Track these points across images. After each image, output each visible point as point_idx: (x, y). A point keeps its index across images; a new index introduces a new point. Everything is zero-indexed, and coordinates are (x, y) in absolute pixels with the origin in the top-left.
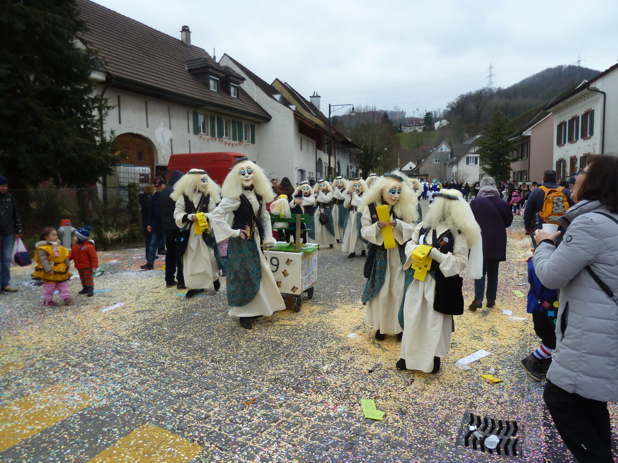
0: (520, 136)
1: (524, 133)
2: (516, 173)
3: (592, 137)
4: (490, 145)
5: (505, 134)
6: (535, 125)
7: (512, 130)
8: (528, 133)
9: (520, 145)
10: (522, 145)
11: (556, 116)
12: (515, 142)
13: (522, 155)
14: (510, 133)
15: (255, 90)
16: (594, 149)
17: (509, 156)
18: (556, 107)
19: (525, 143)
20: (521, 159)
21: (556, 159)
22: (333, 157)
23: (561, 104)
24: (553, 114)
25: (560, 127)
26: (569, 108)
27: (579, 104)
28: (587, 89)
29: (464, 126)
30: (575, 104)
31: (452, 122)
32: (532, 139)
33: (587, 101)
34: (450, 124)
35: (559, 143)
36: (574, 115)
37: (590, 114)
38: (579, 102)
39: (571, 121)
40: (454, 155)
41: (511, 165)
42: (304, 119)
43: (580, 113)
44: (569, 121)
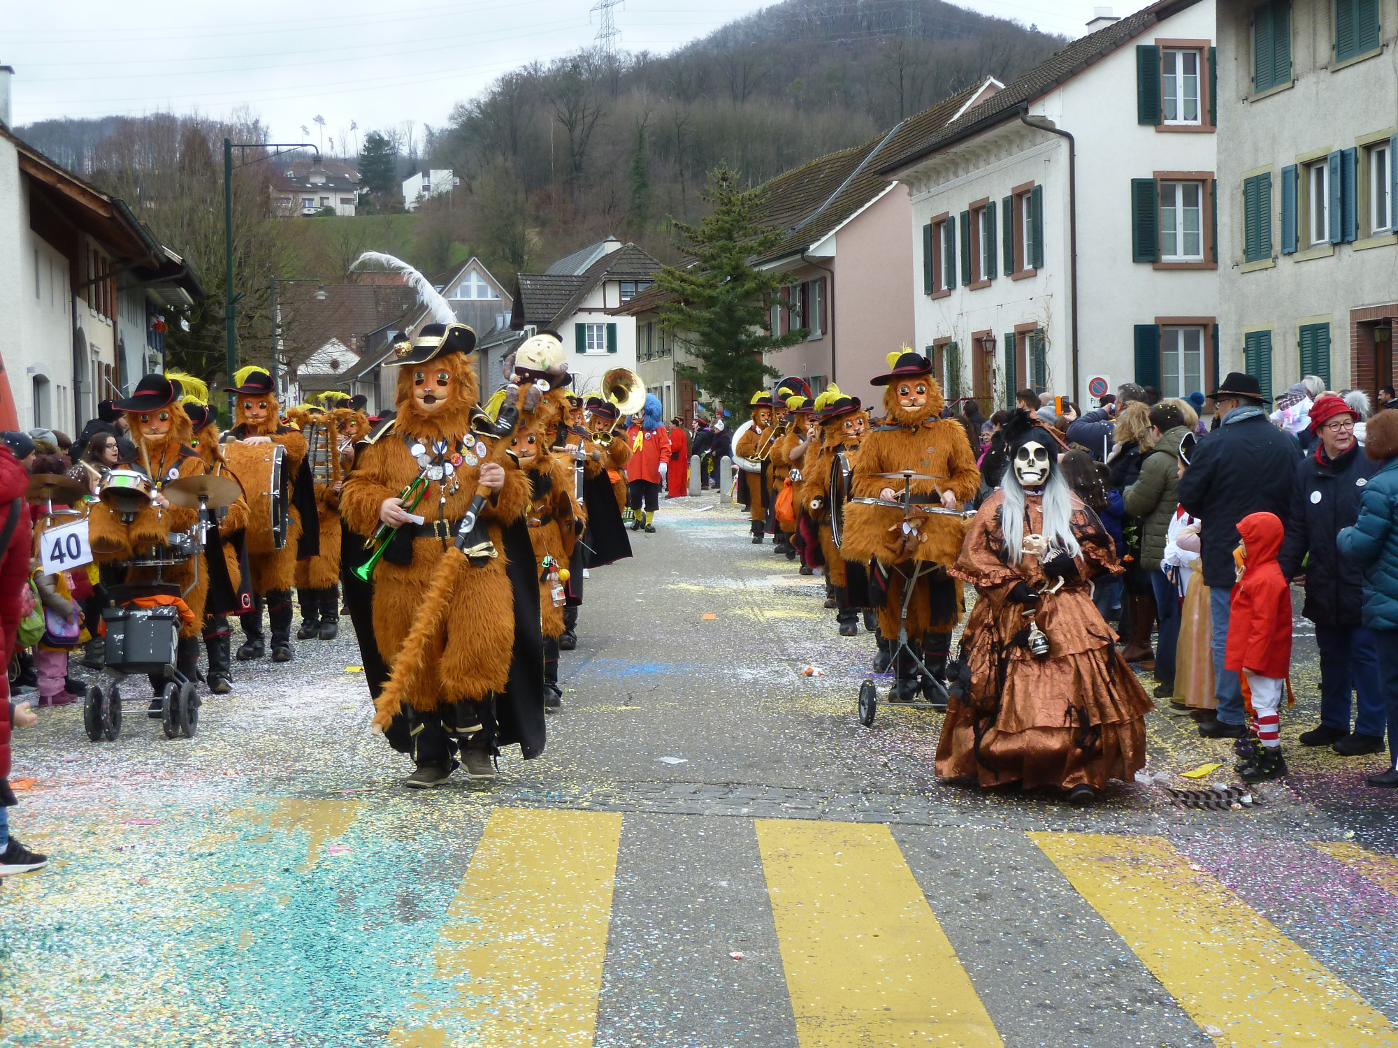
0: (799, 256)
1: (812, 247)
3: (1039, 272)
4: (699, 285)
5: (750, 251)
6: (845, 222)
7: (771, 236)
8: (823, 248)
9: (795, 287)
10: (804, 289)
11: (917, 196)
12: (784, 278)
13: (805, 323)
14: (765, 244)
16: (1047, 309)
17: (766, 327)
18: (922, 166)
19: (814, 282)
20: (805, 336)
21: (924, 337)
22: (110, 322)
23: (936, 160)
24: (905, 188)
25: (931, 233)
26: (961, 172)
27: (995, 164)
28: (1019, 122)
29: (521, 196)
30: (982, 163)
31: (473, 178)
32: (839, 270)
33: (1018, 155)
34: (466, 188)
35: (932, 288)
36: (979, 197)
37: (1030, 197)
38: (993, 159)
39: (969, 218)
40: (527, 316)
41: (768, 359)
42: (61, 179)
43: (998, 193)
44: (964, 216)
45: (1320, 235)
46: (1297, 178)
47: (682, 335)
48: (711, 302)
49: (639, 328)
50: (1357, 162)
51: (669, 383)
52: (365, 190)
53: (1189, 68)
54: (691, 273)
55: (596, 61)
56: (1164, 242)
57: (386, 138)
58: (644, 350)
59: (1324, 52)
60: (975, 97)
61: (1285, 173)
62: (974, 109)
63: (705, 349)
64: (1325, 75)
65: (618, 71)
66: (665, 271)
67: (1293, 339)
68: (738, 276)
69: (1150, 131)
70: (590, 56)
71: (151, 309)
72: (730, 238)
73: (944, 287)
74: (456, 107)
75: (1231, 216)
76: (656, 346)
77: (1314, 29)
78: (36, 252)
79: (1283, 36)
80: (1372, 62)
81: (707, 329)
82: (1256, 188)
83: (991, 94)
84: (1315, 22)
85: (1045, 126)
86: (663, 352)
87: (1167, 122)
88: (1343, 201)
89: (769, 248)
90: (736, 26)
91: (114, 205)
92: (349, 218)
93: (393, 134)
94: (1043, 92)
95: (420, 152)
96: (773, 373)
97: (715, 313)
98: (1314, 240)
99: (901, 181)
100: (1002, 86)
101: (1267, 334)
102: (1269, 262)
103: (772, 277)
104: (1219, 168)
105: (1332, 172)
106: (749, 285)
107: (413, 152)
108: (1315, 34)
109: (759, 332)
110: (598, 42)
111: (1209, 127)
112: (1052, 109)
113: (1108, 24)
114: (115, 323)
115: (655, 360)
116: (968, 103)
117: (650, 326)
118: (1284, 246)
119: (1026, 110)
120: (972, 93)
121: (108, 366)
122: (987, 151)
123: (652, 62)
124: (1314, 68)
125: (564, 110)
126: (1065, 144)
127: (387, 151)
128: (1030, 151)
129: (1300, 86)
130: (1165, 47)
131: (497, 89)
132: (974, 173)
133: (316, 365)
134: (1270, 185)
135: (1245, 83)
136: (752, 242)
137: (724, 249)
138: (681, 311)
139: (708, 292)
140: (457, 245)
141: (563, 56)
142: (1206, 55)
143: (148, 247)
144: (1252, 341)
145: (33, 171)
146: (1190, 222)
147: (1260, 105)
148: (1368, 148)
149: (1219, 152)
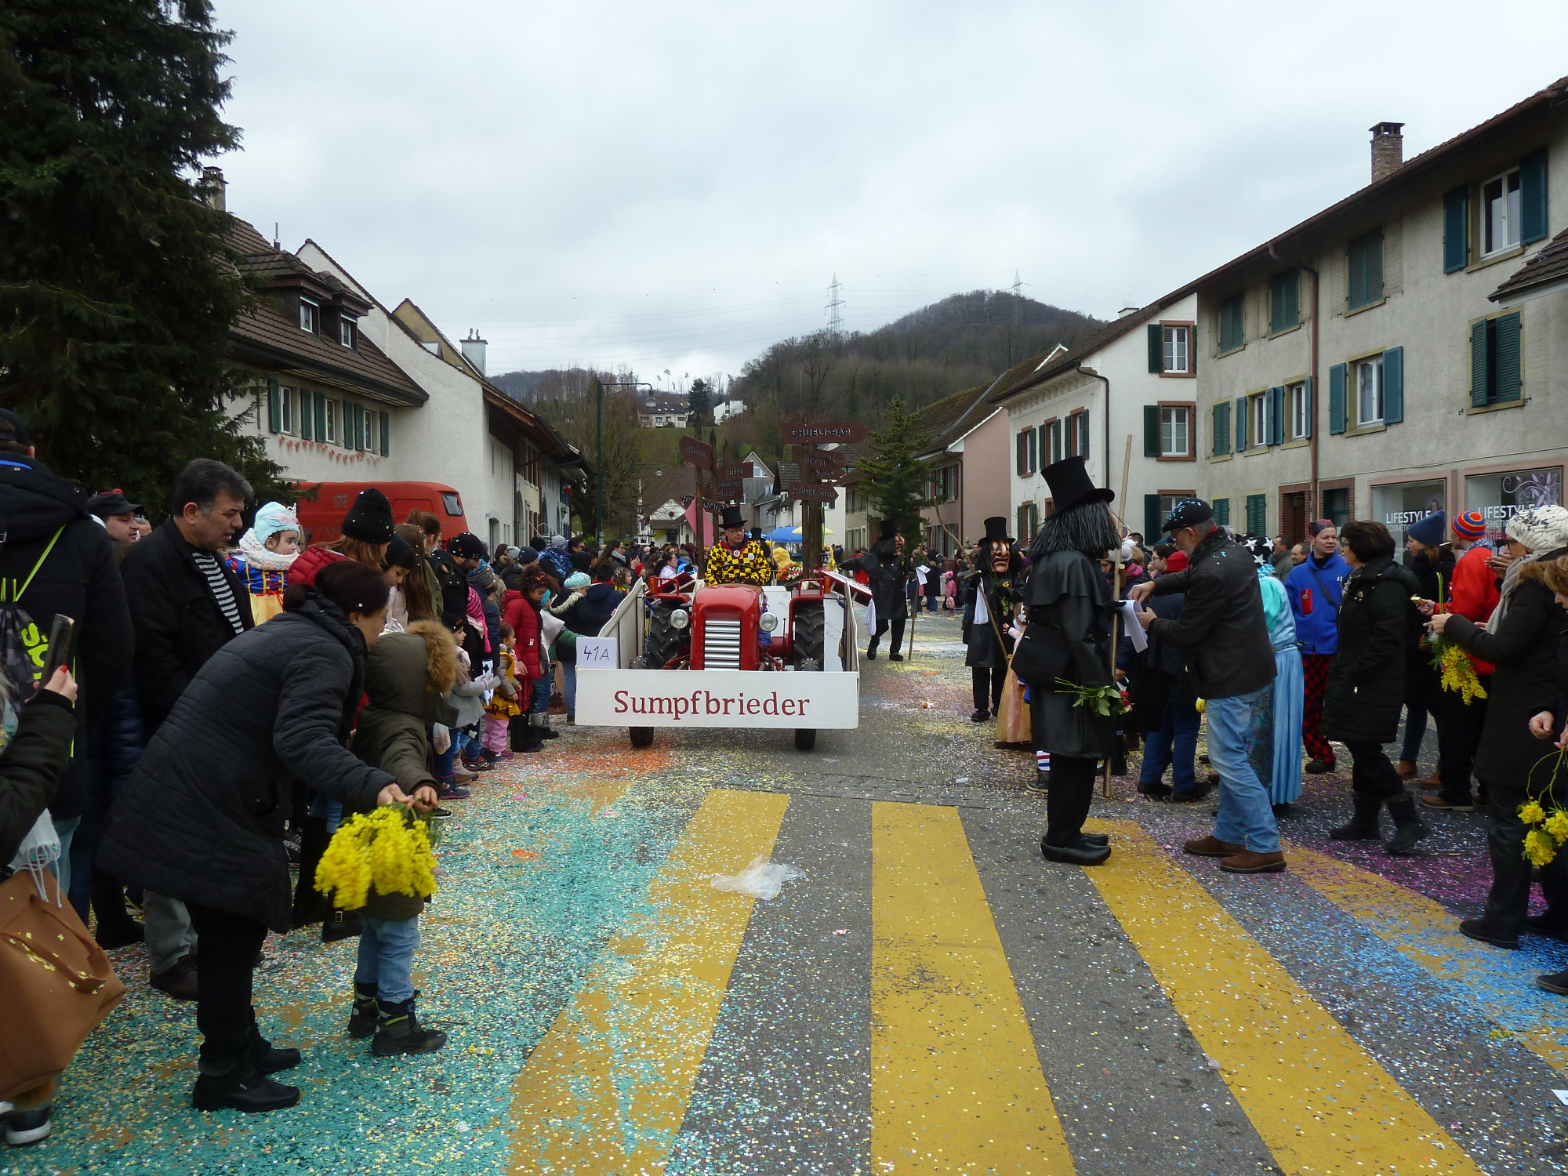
0: (942, 452)
1: (950, 446)
2: (933, 530)
4: (882, 469)
5: (912, 448)
6: (971, 431)
7: (925, 440)
8: (957, 446)
9: (939, 471)
10: (945, 471)
11: (1013, 416)
12: (933, 465)
13: (945, 492)
14: (923, 445)
15: (387, 332)
17: (921, 494)
18: (1016, 398)
19: (951, 467)
20: (945, 499)
21: (1016, 502)
22: (537, 488)
23: (1025, 394)
24: (1007, 411)
25: (1022, 438)
26: (1040, 401)
27: (1060, 397)
28: (1075, 371)
29: (783, 416)
30: (1052, 396)
31: (755, 406)
32: (966, 460)
33: (1075, 391)
34: (750, 412)
35: (1022, 472)
36: (1051, 417)
37: (1080, 417)
38: (1059, 393)
39: (1044, 429)
40: (783, 487)
41: (923, 513)
42: (507, 404)
43: (1062, 415)
44: (1041, 428)
45: (1261, 440)
46: (1246, 404)
47: (871, 498)
48: (888, 479)
49: (847, 494)
50: (1284, 395)
51: (865, 527)
52: (692, 413)
53: (1181, 338)
54: (877, 461)
55: (828, 337)
56: (1164, 445)
57: (705, 382)
58: (850, 507)
59: (1264, 327)
60: (1050, 356)
61: (1239, 402)
62: (1048, 363)
63: (885, 507)
64: (1264, 341)
65: (841, 343)
66: (861, 460)
67: (1243, 504)
68: (906, 463)
69: (1156, 376)
70: (825, 334)
71: (563, 481)
72: (900, 440)
73: (1029, 471)
74: (745, 364)
75: (1205, 428)
76: (857, 504)
77: (1258, 313)
78: (493, 447)
79: (1238, 318)
80: (1294, 333)
81: (886, 495)
82: (1220, 412)
83: (1060, 354)
84: (1258, 308)
85: (1091, 374)
86: (862, 508)
87: (1166, 371)
88: (1275, 420)
89: (924, 447)
90: (911, 316)
91: (536, 419)
92: (682, 428)
93: (709, 380)
94: (1090, 353)
95: (725, 391)
96: (925, 521)
97: (891, 486)
98: (1256, 443)
99: (1004, 407)
100: (1066, 350)
101: (1226, 501)
102: (1228, 457)
103: (925, 464)
104: (1198, 399)
105: (1268, 401)
106: (912, 469)
107: (721, 390)
108: (1258, 316)
109: (918, 497)
110: (829, 326)
111: (1192, 374)
112: (1096, 363)
113: (1132, 312)
114: (540, 489)
115: (856, 513)
116: (1046, 361)
117: (854, 492)
118: (1238, 447)
119: (1080, 364)
120: (1048, 354)
121: (536, 513)
122: (1056, 389)
123: (861, 338)
124: (1258, 337)
125: (807, 364)
126: (1103, 385)
127: (705, 389)
128: (1081, 389)
129: (1249, 348)
130: (1166, 326)
131: (769, 354)
132: (1048, 402)
133: (660, 515)
134: (1230, 409)
135: (1215, 347)
136: (914, 443)
137: (896, 448)
138: (871, 484)
139: (887, 473)
140: (745, 445)
141: (808, 334)
142: (1192, 330)
143: (558, 444)
144: (1217, 505)
145: (491, 400)
146: (1180, 432)
147: (1224, 360)
148: (1291, 386)
149: (1198, 390)
